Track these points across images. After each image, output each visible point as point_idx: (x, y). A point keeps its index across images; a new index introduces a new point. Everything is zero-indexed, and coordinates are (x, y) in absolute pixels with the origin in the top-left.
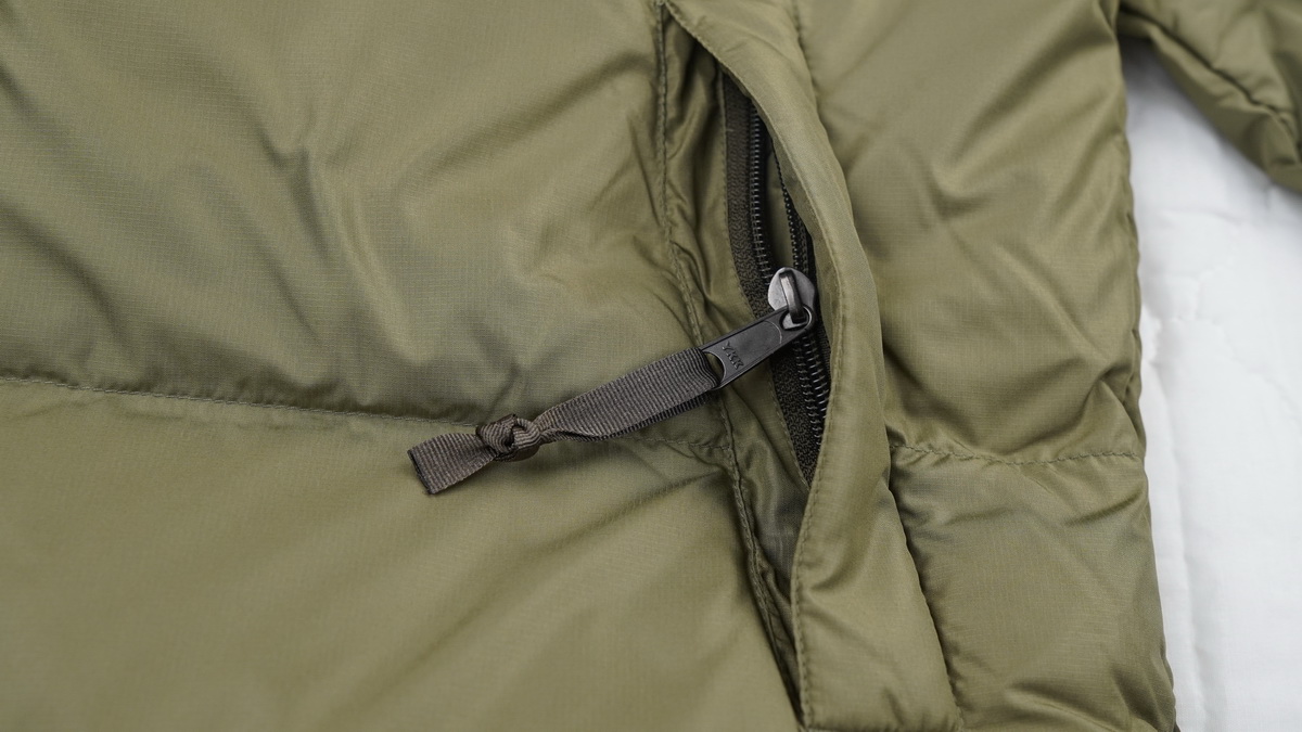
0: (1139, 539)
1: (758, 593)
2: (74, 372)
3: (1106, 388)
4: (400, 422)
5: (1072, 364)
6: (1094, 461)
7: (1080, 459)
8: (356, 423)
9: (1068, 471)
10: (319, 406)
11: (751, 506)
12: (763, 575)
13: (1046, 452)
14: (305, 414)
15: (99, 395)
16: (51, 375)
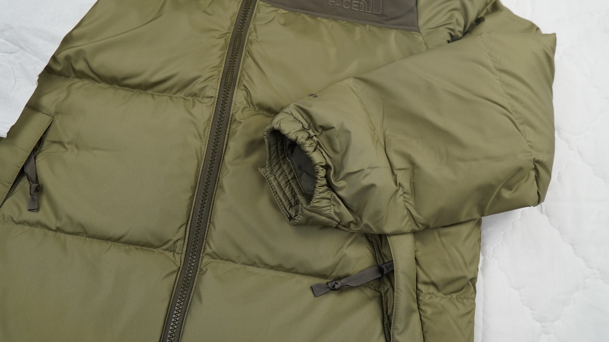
0: (471, 322)
1: (385, 329)
2: (237, 261)
3: (470, 283)
4: (308, 277)
5: (464, 277)
6: (465, 300)
7: (462, 299)
8: (298, 277)
9: (459, 302)
10: (290, 272)
11: (387, 304)
12: (387, 325)
13: (454, 295)
14: (287, 273)
15: (242, 266)
16: (231, 261)
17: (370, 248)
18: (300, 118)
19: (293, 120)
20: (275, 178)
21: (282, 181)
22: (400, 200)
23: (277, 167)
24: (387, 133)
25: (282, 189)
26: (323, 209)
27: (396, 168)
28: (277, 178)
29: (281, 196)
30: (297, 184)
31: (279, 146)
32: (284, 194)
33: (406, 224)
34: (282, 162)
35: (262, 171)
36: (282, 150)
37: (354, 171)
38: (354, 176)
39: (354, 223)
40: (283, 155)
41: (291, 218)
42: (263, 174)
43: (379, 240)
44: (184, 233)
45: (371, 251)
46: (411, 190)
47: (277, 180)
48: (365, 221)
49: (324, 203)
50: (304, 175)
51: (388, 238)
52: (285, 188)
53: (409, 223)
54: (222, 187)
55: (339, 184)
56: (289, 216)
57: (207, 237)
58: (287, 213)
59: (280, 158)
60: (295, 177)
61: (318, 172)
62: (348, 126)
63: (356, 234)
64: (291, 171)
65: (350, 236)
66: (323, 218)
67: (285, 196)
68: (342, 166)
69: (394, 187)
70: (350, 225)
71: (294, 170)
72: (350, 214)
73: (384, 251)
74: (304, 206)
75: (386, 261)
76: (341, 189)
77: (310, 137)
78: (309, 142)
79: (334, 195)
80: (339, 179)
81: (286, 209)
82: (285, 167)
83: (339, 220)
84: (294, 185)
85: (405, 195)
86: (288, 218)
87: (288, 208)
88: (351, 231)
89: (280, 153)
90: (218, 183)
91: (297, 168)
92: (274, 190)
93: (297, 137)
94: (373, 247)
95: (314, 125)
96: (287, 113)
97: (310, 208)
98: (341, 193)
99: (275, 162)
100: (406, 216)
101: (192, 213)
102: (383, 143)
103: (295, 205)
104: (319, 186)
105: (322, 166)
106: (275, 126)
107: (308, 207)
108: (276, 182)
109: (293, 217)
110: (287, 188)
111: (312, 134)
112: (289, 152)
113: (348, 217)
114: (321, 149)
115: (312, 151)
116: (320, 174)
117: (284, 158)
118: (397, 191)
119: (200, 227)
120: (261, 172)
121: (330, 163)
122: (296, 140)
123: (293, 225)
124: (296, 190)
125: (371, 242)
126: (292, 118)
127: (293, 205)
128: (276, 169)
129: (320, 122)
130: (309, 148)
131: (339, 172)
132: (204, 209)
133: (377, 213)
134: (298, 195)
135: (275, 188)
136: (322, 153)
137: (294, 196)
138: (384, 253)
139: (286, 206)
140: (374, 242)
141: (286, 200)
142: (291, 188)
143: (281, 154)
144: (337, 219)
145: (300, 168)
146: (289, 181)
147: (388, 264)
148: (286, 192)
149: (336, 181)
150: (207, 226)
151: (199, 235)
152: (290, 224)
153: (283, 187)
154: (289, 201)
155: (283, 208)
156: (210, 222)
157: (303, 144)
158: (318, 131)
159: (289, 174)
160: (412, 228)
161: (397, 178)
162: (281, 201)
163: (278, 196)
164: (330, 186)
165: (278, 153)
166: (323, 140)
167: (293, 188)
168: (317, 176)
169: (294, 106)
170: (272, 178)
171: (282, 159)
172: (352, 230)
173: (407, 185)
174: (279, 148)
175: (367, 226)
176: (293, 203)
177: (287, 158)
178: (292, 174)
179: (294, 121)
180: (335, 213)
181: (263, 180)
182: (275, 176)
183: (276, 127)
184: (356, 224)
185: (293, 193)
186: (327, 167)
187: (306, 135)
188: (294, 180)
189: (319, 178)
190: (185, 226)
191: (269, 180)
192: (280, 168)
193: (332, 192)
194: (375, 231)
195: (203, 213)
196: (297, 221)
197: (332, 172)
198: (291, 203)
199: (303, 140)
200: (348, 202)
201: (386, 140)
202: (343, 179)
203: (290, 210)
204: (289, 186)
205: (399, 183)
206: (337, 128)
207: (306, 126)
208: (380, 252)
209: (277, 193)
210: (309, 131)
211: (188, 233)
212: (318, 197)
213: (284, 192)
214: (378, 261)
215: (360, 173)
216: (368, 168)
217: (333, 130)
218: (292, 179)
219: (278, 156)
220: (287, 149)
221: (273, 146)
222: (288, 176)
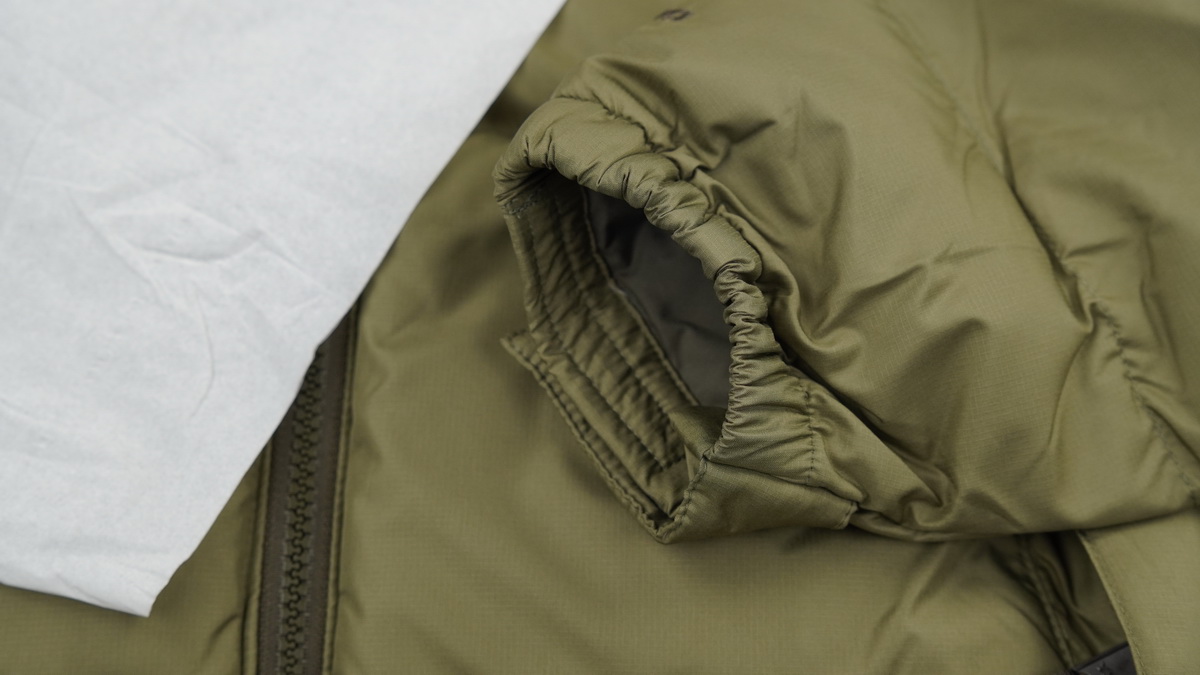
17: (1021, 603)
18: (631, 108)
19: (600, 118)
20: (573, 368)
21: (601, 374)
22: (1109, 377)
23: (574, 323)
24: (1010, 113)
25: (607, 407)
26: (781, 449)
27: (1071, 246)
28: (582, 367)
29: (607, 434)
30: (667, 380)
31: (567, 238)
32: (619, 425)
33: (1158, 474)
34: (591, 302)
35: (515, 348)
36: (584, 250)
37: (882, 279)
38: (888, 301)
39: (925, 500)
40: (591, 273)
41: (660, 517)
42: (520, 359)
43: (1056, 565)
44: (235, 656)
45: (1031, 620)
46: (1155, 328)
47: (582, 374)
48: (970, 479)
49: (782, 425)
50: (689, 340)
51: (1087, 546)
52: (620, 399)
53: (1171, 468)
54: (366, 443)
55: (832, 343)
56: (650, 509)
57: (331, 656)
58: (643, 500)
59: (582, 286)
60: (655, 354)
61: (730, 302)
62: (827, 106)
63: (943, 551)
64: (634, 330)
65: (918, 562)
66: (788, 491)
67: (623, 431)
68: (829, 270)
69: (1072, 326)
70: (910, 513)
71: (644, 329)
72: (899, 461)
73: (1085, 609)
74: (702, 449)
75: (1101, 648)
76: (843, 361)
77: (680, 176)
78: (675, 192)
79: (819, 390)
80: (826, 324)
81: (634, 484)
82: (606, 319)
83: (857, 494)
84: (652, 386)
85: (1129, 354)
86: (650, 517)
87: (641, 479)
88: (920, 538)
89: (576, 267)
90: (348, 434)
91: (655, 319)
92: (576, 417)
93: (626, 179)
94: (1034, 598)
95: (693, 125)
96: (577, 98)
97: (724, 451)
98: (843, 380)
99: (560, 304)
100: (1150, 441)
101: (258, 567)
102: (998, 159)
103: (669, 464)
104: (746, 357)
105: (747, 277)
106: (532, 153)
107: (716, 451)
108: (579, 381)
109: (667, 509)
110: (627, 399)
111: (689, 163)
112: (615, 259)
113: (895, 475)
114: (733, 217)
115: (693, 222)
116: (738, 309)
117: (597, 285)
118: (1089, 339)
119: (299, 622)
120: (513, 352)
121: (777, 264)
122: (624, 190)
123: (674, 542)
124: (666, 404)
125: (1020, 581)
126: (598, 113)
127: (663, 463)
128: (571, 332)
129: (711, 112)
130: (677, 212)
131: (824, 297)
132: (308, 542)
133: (1012, 440)
134: (674, 417)
135: (577, 409)
136: (741, 231)
137: (662, 427)
138: (1090, 616)
139: (633, 471)
140: (1033, 576)
141: (629, 447)
142: (643, 398)
143: (583, 270)
144: (846, 486)
145: (666, 313)
146: (629, 372)
147: (1109, 661)
148: (623, 416)
149: (817, 332)
150: (330, 612)
151: (298, 653)
152: (659, 540)
153: (610, 400)
154: (643, 448)
155: (624, 483)
156: (337, 594)
157: (654, 199)
158: (710, 150)
159: (628, 343)
160: (1187, 490)
161: (1082, 287)
162: (612, 455)
163: (598, 437)
164: (796, 359)
165: (567, 267)
166: (737, 182)
167: (650, 398)
168: (732, 318)
169: (601, 67)
170: (559, 370)
171: (590, 287)
172: (926, 531)
173: (1129, 314)
174: (570, 247)
175: (978, 500)
176: (659, 454)
177: (611, 285)
178: (640, 343)
179: (607, 122)
180: (838, 464)
181: (528, 387)
182: (570, 358)
183: (538, 153)
184: (937, 502)
185: (657, 417)
186: (769, 283)
187: (661, 168)
188: (651, 366)
189: (739, 321)
190: (235, 625)
191: (550, 379)
192: (585, 326)
193: (806, 382)
194: (1025, 519)
195: (306, 558)
196: (686, 520)
197: (794, 301)
198: (650, 457)
199: (652, 186)
200: (882, 412)
201: (1011, 141)
202: (844, 320)
203: (654, 482)
204: (632, 391)
205: (1093, 306)
206: (786, 122)
207: (661, 136)
208: (1069, 617)
209: (588, 427)
210: (673, 155)
211: (251, 652)
212: (746, 401)
213: (616, 416)
214: (1067, 657)
215: (910, 283)
216: (939, 260)
217: (768, 133)
218: (643, 362)
219: (571, 277)
220: (602, 244)
221: (543, 235)
222: (625, 352)
